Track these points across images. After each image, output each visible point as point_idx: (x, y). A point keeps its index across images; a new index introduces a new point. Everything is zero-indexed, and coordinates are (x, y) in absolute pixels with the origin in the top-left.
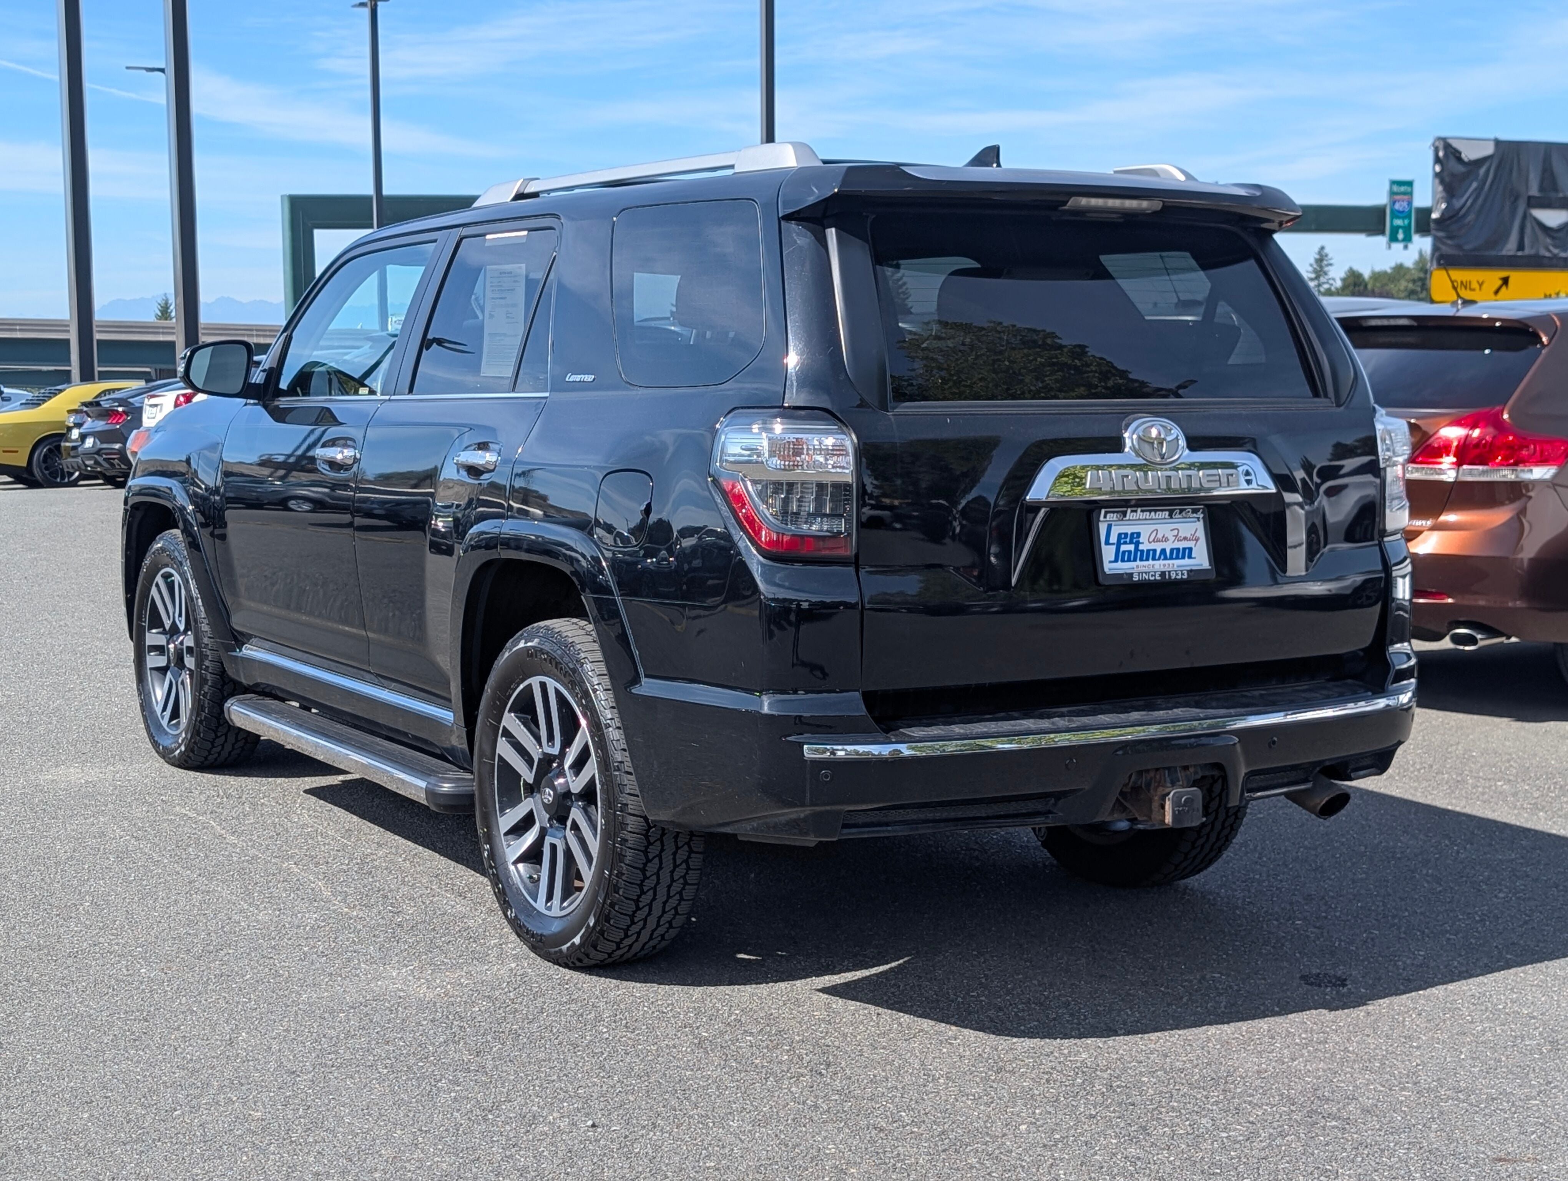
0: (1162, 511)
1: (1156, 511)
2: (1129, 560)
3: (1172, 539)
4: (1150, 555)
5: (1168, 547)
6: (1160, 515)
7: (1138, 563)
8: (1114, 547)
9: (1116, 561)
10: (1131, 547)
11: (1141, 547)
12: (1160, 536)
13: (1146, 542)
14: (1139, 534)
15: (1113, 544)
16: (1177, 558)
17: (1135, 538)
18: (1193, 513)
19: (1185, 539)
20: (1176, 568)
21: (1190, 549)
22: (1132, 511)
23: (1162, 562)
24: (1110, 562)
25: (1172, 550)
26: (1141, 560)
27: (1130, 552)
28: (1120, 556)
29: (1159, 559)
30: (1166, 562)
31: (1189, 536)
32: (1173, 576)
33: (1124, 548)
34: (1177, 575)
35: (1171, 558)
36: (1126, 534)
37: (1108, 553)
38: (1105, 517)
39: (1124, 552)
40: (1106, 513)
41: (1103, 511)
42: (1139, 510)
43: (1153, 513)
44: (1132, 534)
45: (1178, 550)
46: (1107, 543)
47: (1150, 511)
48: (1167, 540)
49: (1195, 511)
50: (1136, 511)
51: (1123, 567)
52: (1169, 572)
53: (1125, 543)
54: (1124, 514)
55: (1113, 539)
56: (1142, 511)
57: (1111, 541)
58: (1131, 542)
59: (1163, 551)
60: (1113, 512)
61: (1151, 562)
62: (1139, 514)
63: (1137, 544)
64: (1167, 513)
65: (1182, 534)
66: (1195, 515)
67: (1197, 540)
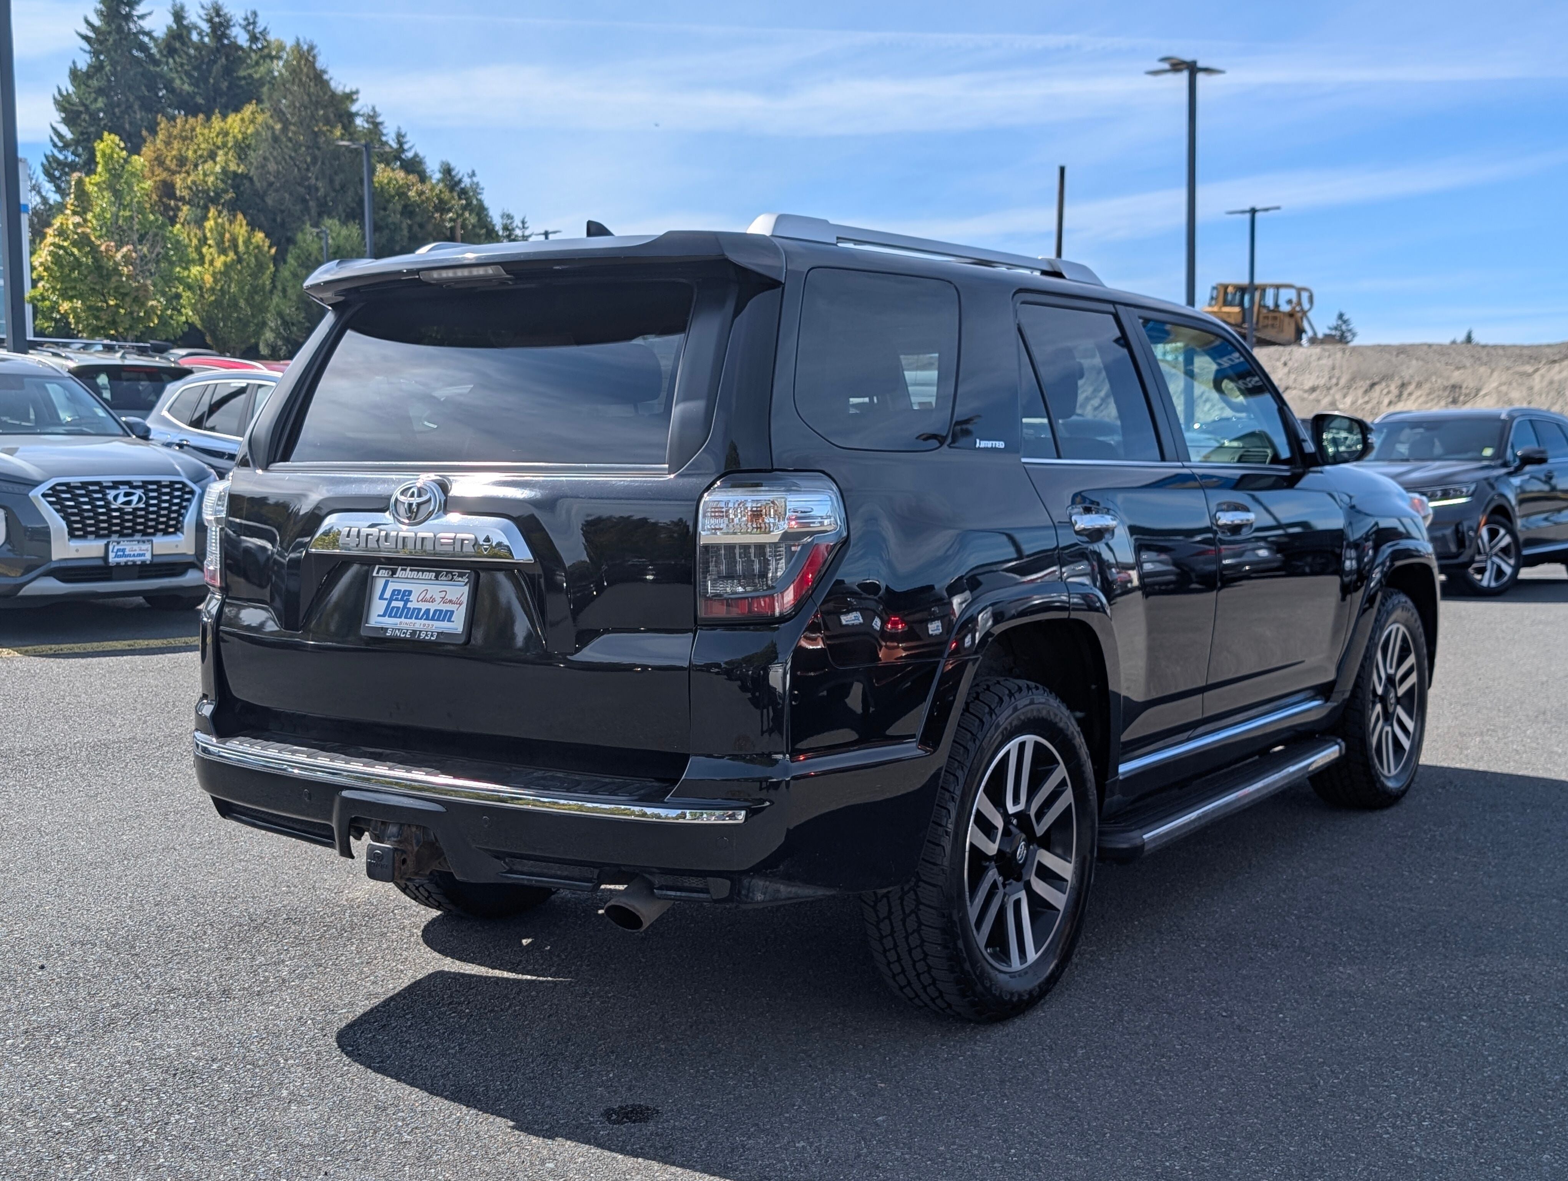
0: (429, 571)
1: (423, 571)
2: (395, 616)
3: (438, 600)
4: (415, 614)
5: (433, 607)
6: (427, 575)
7: (403, 620)
8: (386, 602)
9: (384, 615)
10: (400, 604)
11: (409, 605)
12: (428, 596)
13: (415, 601)
14: (410, 592)
15: (386, 599)
16: (438, 620)
17: (405, 595)
18: (458, 576)
19: (451, 601)
20: (434, 629)
21: (452, 612)
22: (402, 570)
23: (423, 622)
24: (379, 616)
25: (436, 611)
26: (406, 617)
27: (398, 608)
28: (389, 612)
29: (421, 619)
30: (427, 622)
31: (454, 599)
32: (423, 636)
33: (394, 604)
34: (427, 635)
35: (433, 619)
36: (399, 591)
37: (378, 606)
38: (378, 573)
39: (393, 607)
40: (379, 569)
41: (377, 567)
42: (409, 568)
43: (420, 573)
44: (405, 591)
45: (441, 611)
46: (381, 598)
47: (418, 571)
48: (432, 600)
49: (461, 575)
50: (405, 570)
51: (388, 622)
52: (420, 631)
53: (397, 600)
54: (394, 572)
55: (387, 595)
56: (411, 570)
57: (385, 597)
58: (402, 600)
59: (427, 611)
60: (386, 569)
61: (413, 620)
62: (408, 573)
63: (407, 601)
64: (434, 574)
65: (448, 597)
66: (460, 579)
67: (460, 604)
